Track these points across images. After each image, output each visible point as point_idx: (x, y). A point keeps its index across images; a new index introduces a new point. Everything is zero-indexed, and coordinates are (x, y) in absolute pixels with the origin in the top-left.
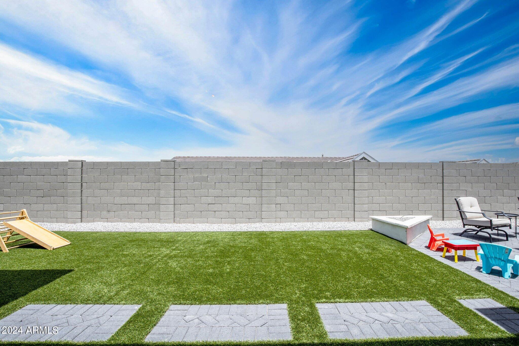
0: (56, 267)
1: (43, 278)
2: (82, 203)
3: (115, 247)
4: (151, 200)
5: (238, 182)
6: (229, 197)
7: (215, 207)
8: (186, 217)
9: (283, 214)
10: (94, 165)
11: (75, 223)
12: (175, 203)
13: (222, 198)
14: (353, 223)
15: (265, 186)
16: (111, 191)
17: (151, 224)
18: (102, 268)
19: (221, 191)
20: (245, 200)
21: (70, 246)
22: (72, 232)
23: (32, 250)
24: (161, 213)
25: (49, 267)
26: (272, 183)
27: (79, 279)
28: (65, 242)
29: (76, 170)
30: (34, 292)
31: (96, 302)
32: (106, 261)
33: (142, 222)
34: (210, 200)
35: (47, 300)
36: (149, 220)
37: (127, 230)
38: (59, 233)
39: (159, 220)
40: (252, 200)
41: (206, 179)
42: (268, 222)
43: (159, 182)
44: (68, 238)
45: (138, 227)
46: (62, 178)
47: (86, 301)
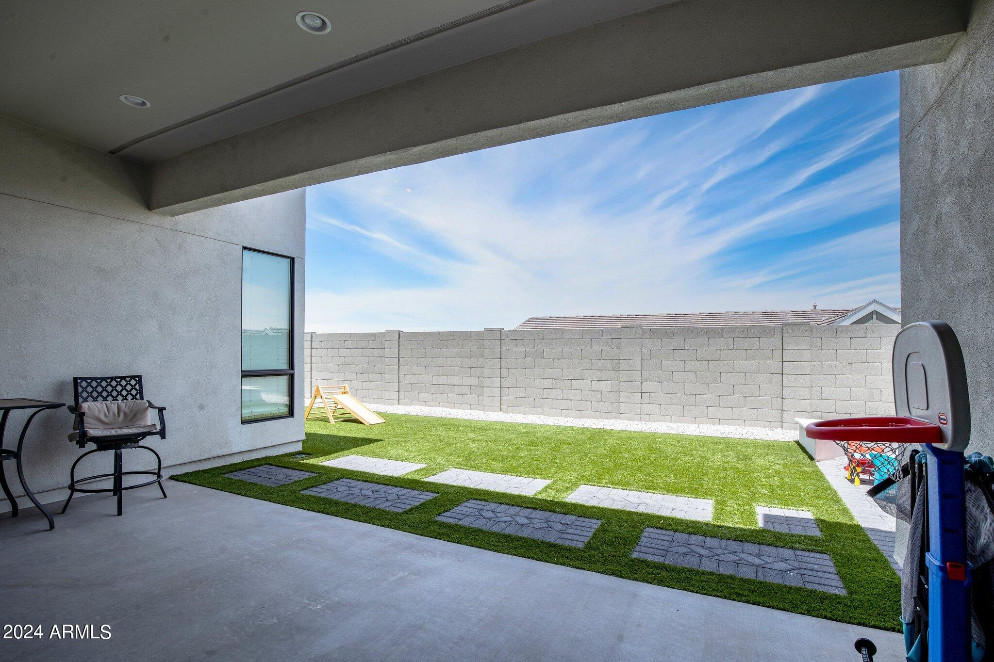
0: (371, 437)
1: (361, 443)
2: (399, 382)
3: (424, 429)
4: (473, 381)
5: (585, 358)
6: (572, 380)
7: (554, 394)
8: (516, 406)
9: (654, 408)
10: (412, 335)
11: (392, 405)
12: (502, 386)
13: (562, 381)
14: (779, 430)
15: (624, 365)
16: (429, 368)
17: (473, 411)
18: (408, 441)
19: (561, 370)
20: (595, 385)
21: (385, 424)
22: (389, 414)
23: (353, 424)
24: (485, 398)
25: (366, 437)
26: (635, 361)
27: (387, 446)
28: (380, 420)
29: (393, 341)
30: (355, 449)
31: (397, 459)
32: (412, 437)
33: (462, 409)
34: (546, 383)
35: (363, 454)
36: (470, 406)
37: (444, 415)
38: (378, 413)
39: (482, 407)
40: (605, 386)
41: (541, 354)
42: (629, 420)
43: (483, 357)
44: (383, 417)
45: (456, 414)
46: (379, 352)
47: (390, 458)
